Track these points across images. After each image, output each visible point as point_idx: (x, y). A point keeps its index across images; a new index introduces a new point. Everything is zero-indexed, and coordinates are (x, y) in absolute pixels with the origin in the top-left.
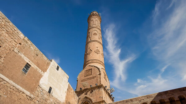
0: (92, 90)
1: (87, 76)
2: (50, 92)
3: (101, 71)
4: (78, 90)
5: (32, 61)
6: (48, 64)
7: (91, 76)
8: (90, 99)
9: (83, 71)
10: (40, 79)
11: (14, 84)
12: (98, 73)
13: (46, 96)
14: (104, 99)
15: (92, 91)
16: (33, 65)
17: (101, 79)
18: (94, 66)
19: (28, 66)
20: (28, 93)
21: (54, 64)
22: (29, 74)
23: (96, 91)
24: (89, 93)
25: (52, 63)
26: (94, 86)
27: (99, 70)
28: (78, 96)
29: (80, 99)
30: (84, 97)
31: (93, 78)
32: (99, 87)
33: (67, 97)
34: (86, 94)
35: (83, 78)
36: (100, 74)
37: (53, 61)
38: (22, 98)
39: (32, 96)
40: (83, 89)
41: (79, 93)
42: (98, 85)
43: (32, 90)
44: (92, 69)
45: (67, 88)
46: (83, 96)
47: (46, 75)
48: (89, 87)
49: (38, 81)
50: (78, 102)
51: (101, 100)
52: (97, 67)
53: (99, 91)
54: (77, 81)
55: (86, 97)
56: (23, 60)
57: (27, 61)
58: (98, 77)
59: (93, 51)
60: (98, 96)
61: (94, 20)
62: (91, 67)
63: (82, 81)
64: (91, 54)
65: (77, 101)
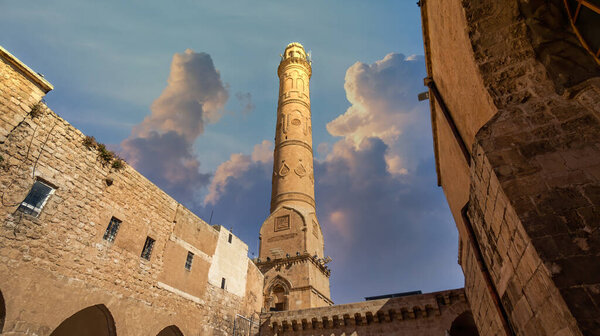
0: (289, 262)
1: (280, 230)
2: (223, 287)
3: (307, 223)
4: (263, 260)
5: (194, 245)
6: (216, 238)
7: (287, 232)
8: (286, 281)
9: (272, 218)
10: (207, 273)
11: (180, 292)
12: (302, 228)
13: (219, 296)
14: (310, 284)
15: (290, 265)
16: (197, 252)
17: (308, 241)
18: (294, 210)
19: (190, 256)
20: (197, 300)
21: (224, 232)
22: (194, 270)
23: (297, 265)
24: (283, 267)
25: (221, 233)
26: (293, 254)
27: (304, 221)
28: (264, 272)
29: (267, 278)
30: (274, 276)
31: (292, 236)
32: (304, 258)
33: (247, 286)
34: (278, 269)
35: (271, 234)
36: (305, 230)
37: (222, 228)
38: (192, 309)
39: (203, 302)
40: (272, 258)
41: (264, 266)
42: (302, 253)
43: (200, 294)
44: (288, 216)
45: (247, 268)
46: (272, 272)
47: (215, 260)
48: (283, 256)
49: (206, 276)
50: (265, 284)
51: (306, 285)
52: (299, 213)
53: (302, 266)
54: (260, 239)
55: (279, 277)
56: (184, 249)
57: (188, 247)
58: (301, 236)
59: (292, 170)
60: (301, 276)
61: (295, 76)
62: (288, 212)
63: (270, 240)
64: (286, 178)
65: (262, 281)
